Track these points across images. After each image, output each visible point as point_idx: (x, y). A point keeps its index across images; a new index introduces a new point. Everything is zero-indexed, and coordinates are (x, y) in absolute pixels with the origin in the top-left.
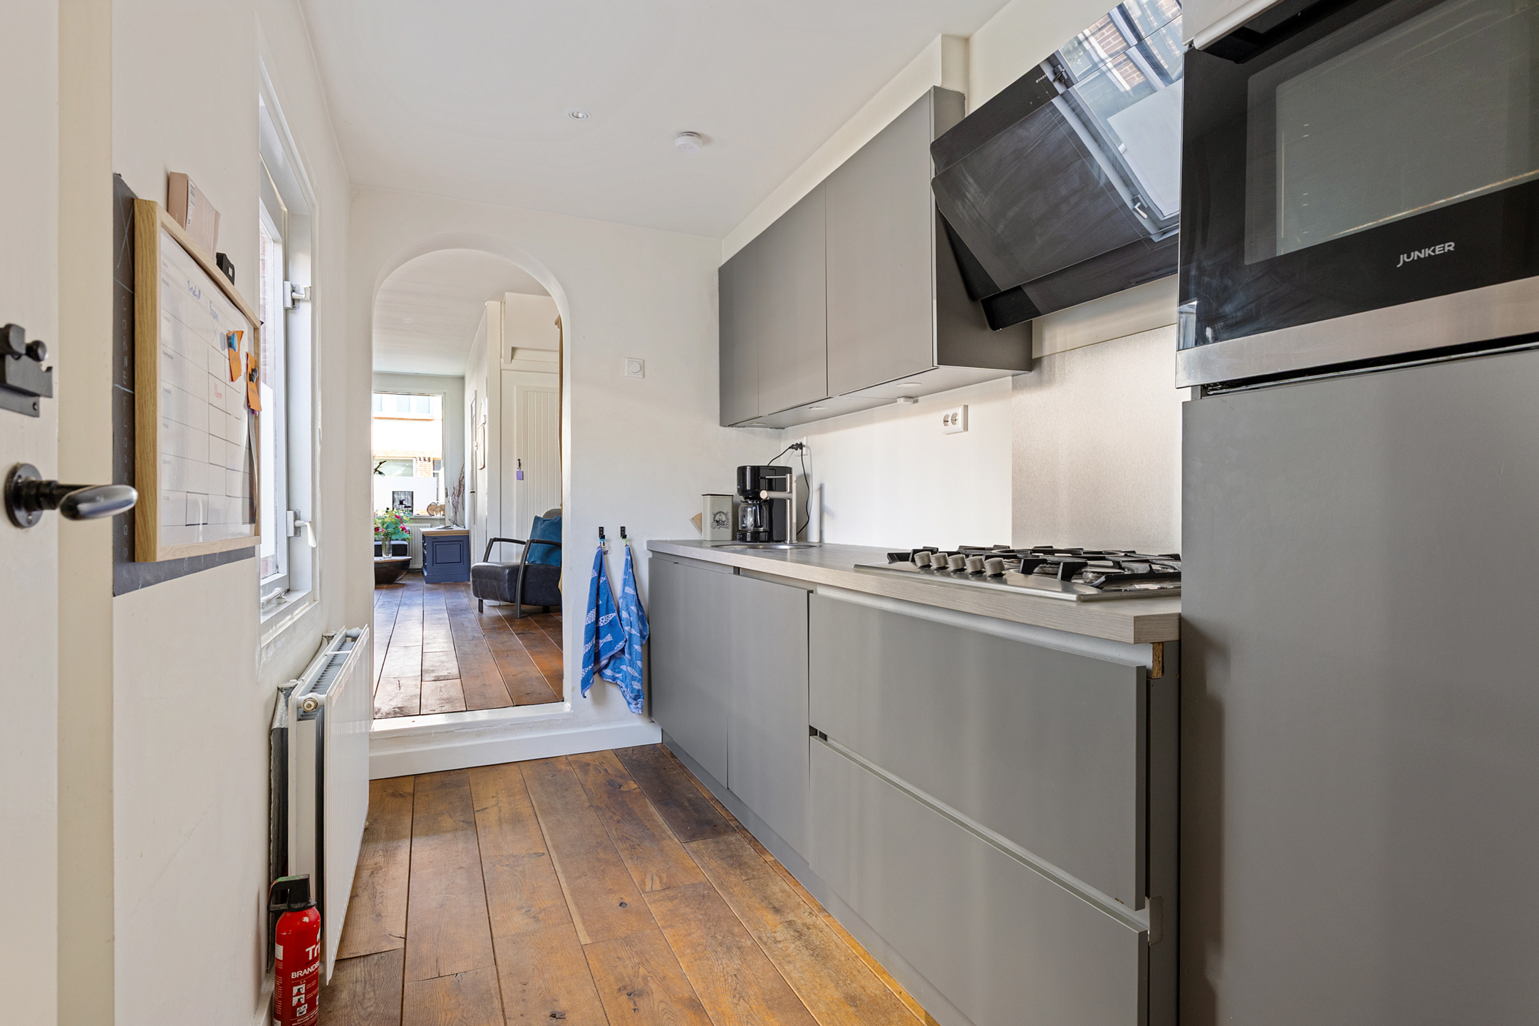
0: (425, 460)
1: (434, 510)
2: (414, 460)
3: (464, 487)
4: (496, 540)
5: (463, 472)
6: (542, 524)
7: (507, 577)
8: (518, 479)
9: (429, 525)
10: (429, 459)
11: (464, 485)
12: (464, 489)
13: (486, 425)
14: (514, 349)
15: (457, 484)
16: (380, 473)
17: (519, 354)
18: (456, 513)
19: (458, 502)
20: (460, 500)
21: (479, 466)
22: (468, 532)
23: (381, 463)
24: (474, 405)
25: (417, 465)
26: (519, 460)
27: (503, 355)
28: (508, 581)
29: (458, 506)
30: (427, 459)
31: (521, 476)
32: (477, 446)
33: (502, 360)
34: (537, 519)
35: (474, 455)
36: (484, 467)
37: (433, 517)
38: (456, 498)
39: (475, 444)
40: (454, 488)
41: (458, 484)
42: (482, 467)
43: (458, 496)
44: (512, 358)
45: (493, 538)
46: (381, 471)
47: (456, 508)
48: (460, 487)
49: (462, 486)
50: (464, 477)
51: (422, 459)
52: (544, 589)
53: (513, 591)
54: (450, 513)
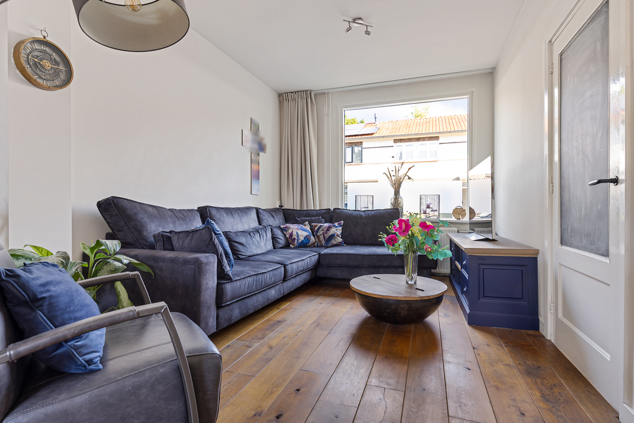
23: (409, 169)
46: (409, 176)
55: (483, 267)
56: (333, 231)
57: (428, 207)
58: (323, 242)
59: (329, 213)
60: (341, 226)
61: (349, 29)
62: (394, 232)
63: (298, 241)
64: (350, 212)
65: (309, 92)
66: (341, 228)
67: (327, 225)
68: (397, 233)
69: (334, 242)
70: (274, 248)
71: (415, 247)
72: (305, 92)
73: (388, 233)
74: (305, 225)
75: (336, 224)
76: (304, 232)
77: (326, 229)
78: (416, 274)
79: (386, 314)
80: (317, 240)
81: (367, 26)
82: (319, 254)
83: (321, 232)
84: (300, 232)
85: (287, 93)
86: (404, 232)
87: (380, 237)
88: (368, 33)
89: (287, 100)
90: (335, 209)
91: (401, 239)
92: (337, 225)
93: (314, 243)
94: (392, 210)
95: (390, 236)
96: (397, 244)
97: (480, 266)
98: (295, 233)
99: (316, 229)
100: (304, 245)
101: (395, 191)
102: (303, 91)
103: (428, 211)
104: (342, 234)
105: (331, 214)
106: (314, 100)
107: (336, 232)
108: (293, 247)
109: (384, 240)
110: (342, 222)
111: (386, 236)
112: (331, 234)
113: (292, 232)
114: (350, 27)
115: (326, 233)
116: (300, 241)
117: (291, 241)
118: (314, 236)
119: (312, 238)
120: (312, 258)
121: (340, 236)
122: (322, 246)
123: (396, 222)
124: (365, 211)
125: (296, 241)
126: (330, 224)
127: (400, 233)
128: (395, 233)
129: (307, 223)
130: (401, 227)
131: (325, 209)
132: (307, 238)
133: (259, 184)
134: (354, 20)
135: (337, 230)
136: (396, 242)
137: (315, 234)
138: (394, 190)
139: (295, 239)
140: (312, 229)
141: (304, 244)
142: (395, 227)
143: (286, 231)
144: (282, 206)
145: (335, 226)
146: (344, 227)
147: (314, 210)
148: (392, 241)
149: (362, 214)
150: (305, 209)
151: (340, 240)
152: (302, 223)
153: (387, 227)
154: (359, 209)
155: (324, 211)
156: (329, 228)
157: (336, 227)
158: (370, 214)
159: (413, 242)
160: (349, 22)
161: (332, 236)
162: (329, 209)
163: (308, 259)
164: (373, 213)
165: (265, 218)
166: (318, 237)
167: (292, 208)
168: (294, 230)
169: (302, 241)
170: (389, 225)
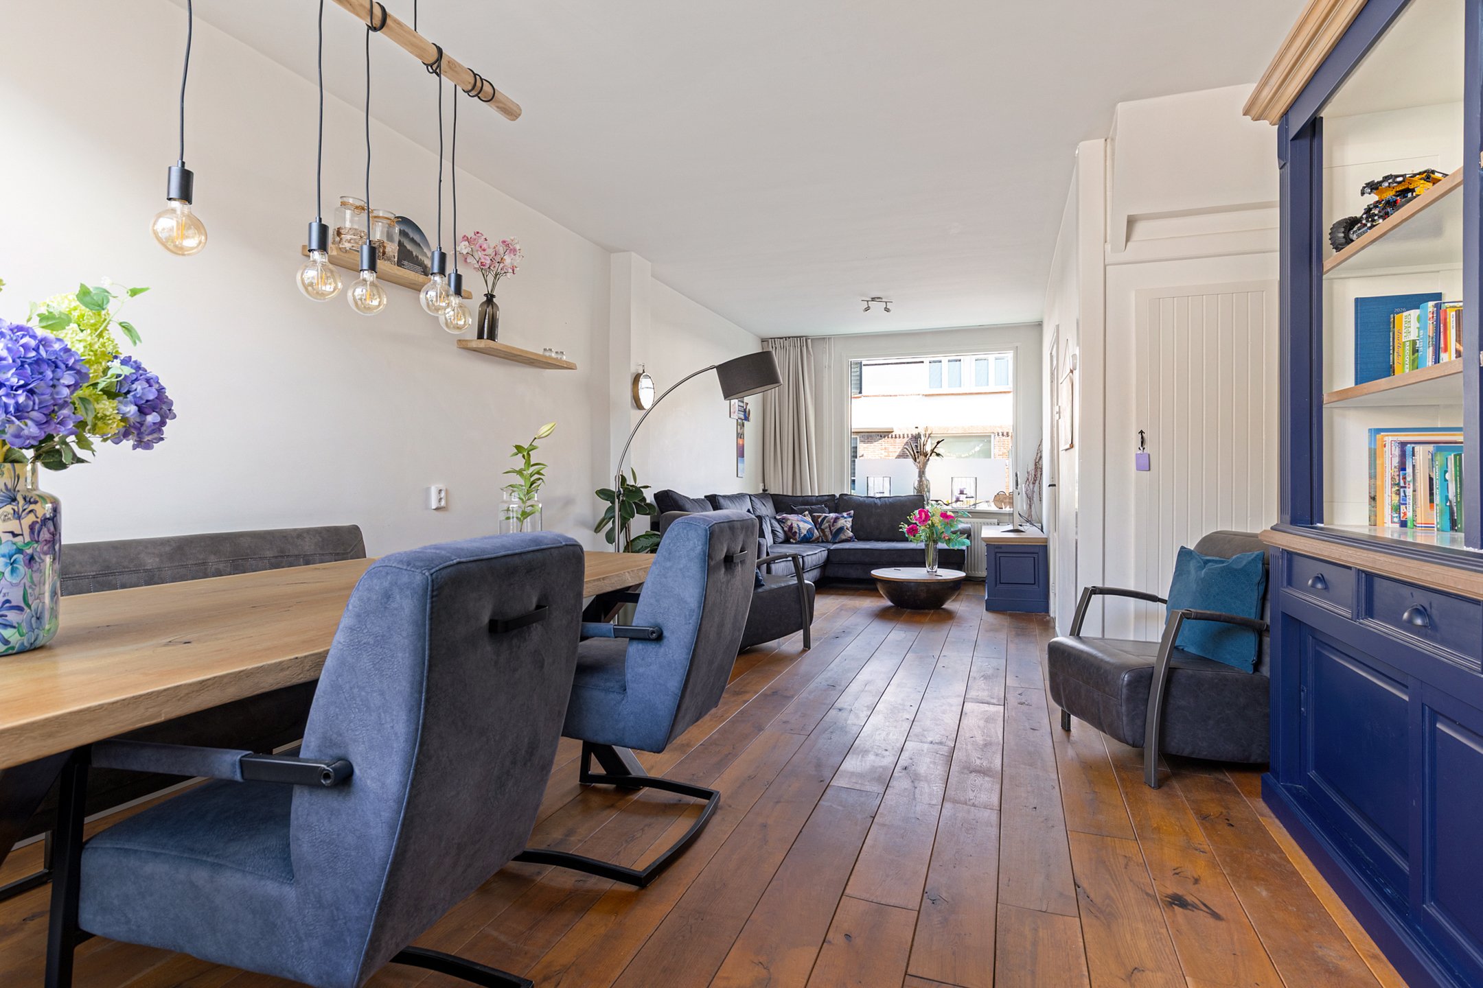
0: (1003, 435)
1: (1002, 501)
2: (993, 435)
3: (1041, 471)
4: (1095, 591)
5: (1040, 451)
6: (1201, 568)
7: (1124, 691)
8: (1138, 469)
9: (996, 521)
10: (1007, 433)
11: (1041, 469)
12: (1041, 474)
13: (1076, 373)
14: (1131, 222)
15: (1031, 467)
16: (938, 455)
17: (1140, 229)
18: (1030, 506)
19: (1033, 492)
20: (1036, 489)
21: (1064, 445)
22: (1046, 540)
23: (938, 443)
24: (1054, 353)
25: (995, 441)
26: (1142, 432)
27: (1108, 238)
28: (1129, 700)
29: (1033, 498)
30: (1005, 434)
31: (1145, 464)
32: (1059, 413)
33: (1108, 247)
34: (1184, 554)
35: (1055, 428)
36: (1072, 446)
37: (1001, 511)
38: (1031, 486)
39: (1056, 409)
40: (1028, 473)
41: (1034, 467)
42: (1068, 446)
43: (1034, 483)
44: (1128, 240)
45: (1090, 586)
46: (938, 452)
47: (1030, 499)
48: (1036, 471)
49: (1039, 470)
50: (1041, 457)
51: (1000, 434)
52: (1211, 722)
53: (1139, 722)
54: (1021, 505)
55: (999, 555)
56: (841, 523)
57: (962, 493)
58: (830, 537)
59: (834, 501)
60: (851, 517)
61: (867, 309)
62: (914, 522)
63: (800, 535)
64: (861, 499)
65: (804, 338)
66: (850, 519)
67: (833, 515)
68: (917, 522)
69: (843, 537)
70: (774, 543)
71: (935, 536)
72: (799, 339)
73: (909, 523)
74: (805, 516)
75: (845, 514)
76: (806, 524)
77: (832, 521)
78: (937, 566)
79: (906, 597)
80: (822, 534)
81: (886, 302)
82: (828, 550)
83: (826, 525)
84: (802, 525)
85: (774, 338)
86: (924, 521)
87: (901, 528)
88: (887, 310)
89: (774, 348)
90: (840, 495)
91: (921, 528)
92: (846, 516)
93: (818, 538)
94: (915, 497)
95: (910, 526)
96: (918, 535)
97: (997, 554)
98: (796, 526)
99: (820, 520)
100: (807, 540)
101: (920, 472)
102: (797, 337)
103: (962, 497)
104: (852, 527)
105: (836, 501)
106: (810, 349)
107: (845, 524)
108: (794, 542)
109: (905, 530)
110: (852, 512)
111: (906, 526)
112: (839, 527)
113: (792, 524)
114: (869, 307)
115: (833, 526)
116: (802, 535)
117: (791, 535)
118: (817, 529)
119: (816, 531)
120: (823, 552)
121: (850, 529)
122: (827, 542)
123: (916, 512)
124: (880, 498)
125: (798, 535)
126: (837, 514)
127: (920, 523)
128: (916, 523)
129: (807, 513)
130: (921, 517)
131: (828, 496)
132: (809, 531)
133: (743, 463)
134: (873, 299)
135: (846, 522)
136: (917, 533)
137: (818, 527)
138: (917, 470)
139: (796, 532)
140: (814, 519)
141: (807, 538)
142: (915, 517)
143: (784, 523)
144: (767, 490)
145: (843, 517)
146: (855, 518)
147: (811, 496)
148: (913, 530)
149: (878, 501)
150: (799, 494)
151: (851, 534)
152: (801, 512)
153: (908, 517)
154: (872, 495)
155: (826, 497)
156: (836, 519)
157: (845, 518)
158: (887, 502)
159: (933, 533)
160: (868, 301)
161: (841, 529)
162: (834, 495)
163: (820, 554)
164: (890, 500)
165: (758, 506)
166: (823, 531)
167: (781, 493)
168: (793, 522)
169: (805, 535)
170: (910, 516)
